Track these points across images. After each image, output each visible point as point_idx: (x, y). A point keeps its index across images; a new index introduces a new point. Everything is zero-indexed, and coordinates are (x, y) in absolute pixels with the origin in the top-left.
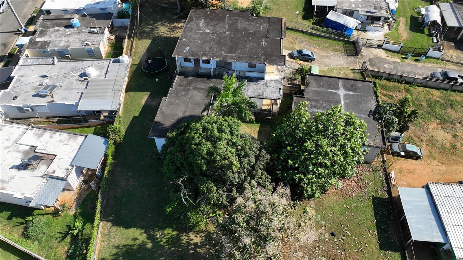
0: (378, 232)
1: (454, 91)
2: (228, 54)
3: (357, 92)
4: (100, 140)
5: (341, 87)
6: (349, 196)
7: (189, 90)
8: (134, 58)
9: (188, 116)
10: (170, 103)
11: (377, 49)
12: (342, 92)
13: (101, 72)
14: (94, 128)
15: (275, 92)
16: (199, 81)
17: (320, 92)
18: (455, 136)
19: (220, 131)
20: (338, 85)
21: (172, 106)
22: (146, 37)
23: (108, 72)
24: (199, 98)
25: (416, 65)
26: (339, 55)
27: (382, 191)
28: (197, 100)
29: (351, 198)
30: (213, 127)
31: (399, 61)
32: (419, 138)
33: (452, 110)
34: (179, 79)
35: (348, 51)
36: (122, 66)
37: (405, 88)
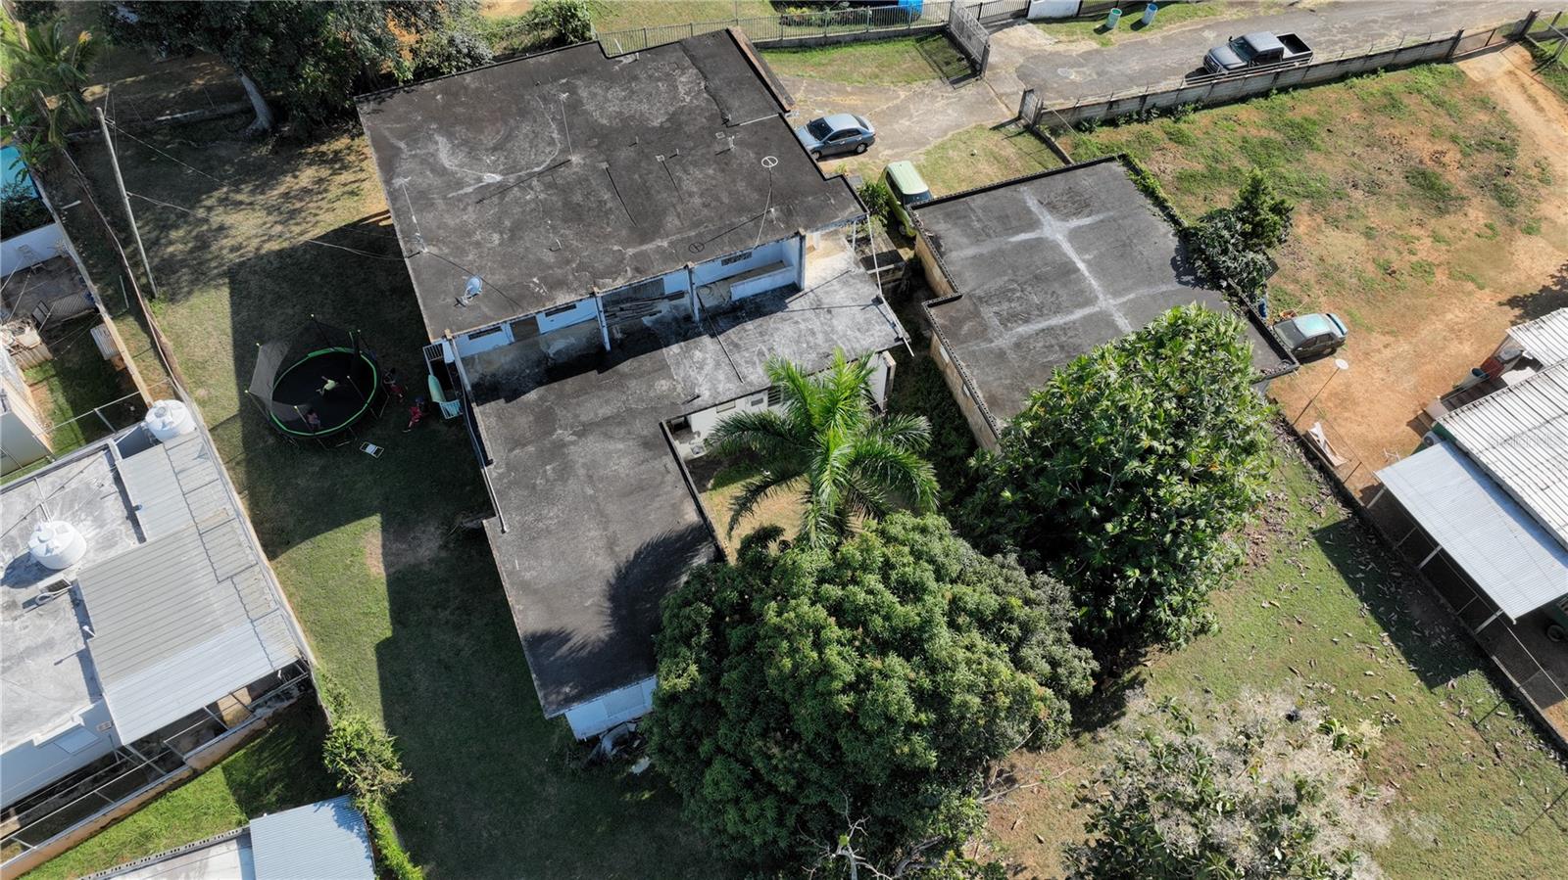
0: (1391, 636)
1: (1283, 90)
2: (644, 247)
3: (1098, 212)
4: (316, 820)
5: (1042, 213)
6: (1255, 564)
7: (561, 445)
8: (201, 392)
9: (637, 555)
10: (529, 537)
11: (1017, 27)
12: (1055, 230)
13: (99, 522)
14: (218, 769)
15: (868, 321)
16: (577, 394)
17: (993, 255)
18: (1369, 233)
19: (910, 591)
20: (1029, 211)
21: (544, 544)
22: (194, 282)
23: (137, 508)
24: (625, 461)
25: (1145, 42)
26: (928, 91)
27: (1323, 501)
28: (623, 472)
29: (1264, 570)
30: (870, 592)
31: (1095, 45)
32: (1297, 281)
33: (1316, 153)
34: (493, 420)
35: (944, 68)
36: (185, 455)
37: (1167, 133)
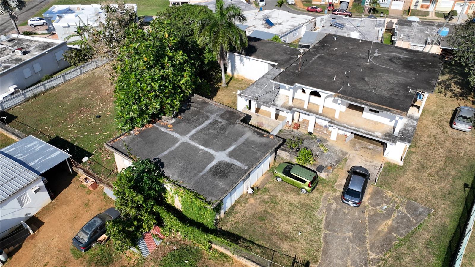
5: (231, 161)
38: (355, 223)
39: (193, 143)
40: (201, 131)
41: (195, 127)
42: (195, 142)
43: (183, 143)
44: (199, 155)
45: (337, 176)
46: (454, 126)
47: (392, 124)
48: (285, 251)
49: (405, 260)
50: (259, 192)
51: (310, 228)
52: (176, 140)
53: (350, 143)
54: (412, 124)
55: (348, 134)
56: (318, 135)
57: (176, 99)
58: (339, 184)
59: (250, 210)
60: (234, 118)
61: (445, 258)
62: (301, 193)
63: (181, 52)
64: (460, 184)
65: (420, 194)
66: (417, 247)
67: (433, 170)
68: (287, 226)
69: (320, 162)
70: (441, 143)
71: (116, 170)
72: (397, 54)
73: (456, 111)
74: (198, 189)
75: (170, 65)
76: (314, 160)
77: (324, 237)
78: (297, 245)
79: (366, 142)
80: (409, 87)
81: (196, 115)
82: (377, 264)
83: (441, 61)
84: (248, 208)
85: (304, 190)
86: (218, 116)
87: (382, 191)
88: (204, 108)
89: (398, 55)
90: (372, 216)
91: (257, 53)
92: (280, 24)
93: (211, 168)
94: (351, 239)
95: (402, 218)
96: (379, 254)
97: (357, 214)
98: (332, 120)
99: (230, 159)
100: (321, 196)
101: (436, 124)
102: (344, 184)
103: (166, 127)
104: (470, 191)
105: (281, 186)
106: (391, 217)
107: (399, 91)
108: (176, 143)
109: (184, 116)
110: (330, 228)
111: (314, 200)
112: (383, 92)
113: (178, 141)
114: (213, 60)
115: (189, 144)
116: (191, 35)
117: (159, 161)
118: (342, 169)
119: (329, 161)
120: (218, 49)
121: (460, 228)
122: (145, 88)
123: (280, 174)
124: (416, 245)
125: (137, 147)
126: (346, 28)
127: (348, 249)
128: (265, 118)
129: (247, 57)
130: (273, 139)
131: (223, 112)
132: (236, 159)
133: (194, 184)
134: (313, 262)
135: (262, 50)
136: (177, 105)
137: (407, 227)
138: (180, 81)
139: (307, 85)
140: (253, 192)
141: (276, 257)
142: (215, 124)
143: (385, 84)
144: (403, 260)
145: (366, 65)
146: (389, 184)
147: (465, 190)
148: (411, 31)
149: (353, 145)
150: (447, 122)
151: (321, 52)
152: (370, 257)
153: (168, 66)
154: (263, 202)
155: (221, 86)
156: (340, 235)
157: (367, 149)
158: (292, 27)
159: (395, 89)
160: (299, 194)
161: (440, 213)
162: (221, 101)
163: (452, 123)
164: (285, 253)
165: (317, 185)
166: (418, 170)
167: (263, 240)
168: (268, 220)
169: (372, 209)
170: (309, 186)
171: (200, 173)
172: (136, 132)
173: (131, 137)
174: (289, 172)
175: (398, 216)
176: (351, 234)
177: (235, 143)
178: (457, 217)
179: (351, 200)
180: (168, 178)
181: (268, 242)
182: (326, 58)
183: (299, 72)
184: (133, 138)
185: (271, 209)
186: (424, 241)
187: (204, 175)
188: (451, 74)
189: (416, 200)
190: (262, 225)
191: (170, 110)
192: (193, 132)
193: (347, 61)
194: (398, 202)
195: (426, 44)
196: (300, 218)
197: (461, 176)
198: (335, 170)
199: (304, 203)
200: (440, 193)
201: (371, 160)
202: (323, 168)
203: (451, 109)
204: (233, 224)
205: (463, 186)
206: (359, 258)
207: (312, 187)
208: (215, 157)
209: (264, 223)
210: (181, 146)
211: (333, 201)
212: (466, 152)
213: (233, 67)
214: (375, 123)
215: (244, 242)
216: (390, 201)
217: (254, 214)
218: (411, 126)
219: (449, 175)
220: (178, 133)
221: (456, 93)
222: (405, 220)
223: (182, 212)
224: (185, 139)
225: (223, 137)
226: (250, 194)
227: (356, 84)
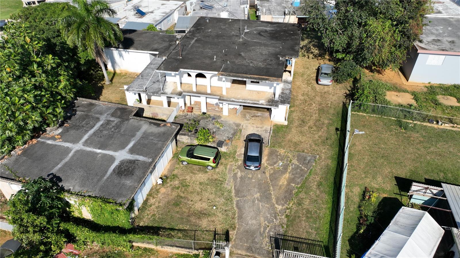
38: (259, 184)
39: (88, 149)
40: (94, 134)
41: (87, 131)
42: (90, 147)
43: (77, 152)
44: (98, 159)
45: (236, 147)
46: (319, 82)
47: (272, 91)
48: (205, 228)
49: (305, 203)
50: (168, 180)
51: (222, 200)
52: (68, 150)
53: (241, 115)
54: (287, 87)
55: (238, 107)
56: (212, 114)
57: (57, 107)
58: (239, 153)
59: (163, 199)
60: (127, 115)
61: (333, 192)
62: (208, 170)
63: (51, 56)
64: (333, 129)
65: (306, 145)
66: (312, 190)
67: (311, 123)
68: (201, 204)
69: (219, 137)
70: (313, 99)
71: (3, 199)
72: (263, 28)
73: (318, 70)
74: (104, 194)
75: (40, 71)
76: (213, 137)
77: (236, 204)
78: (214, 218)
79: (254, 110)
80: (279, 56)
81: (84, 119)
82: (285, 214)
83: (299, 29)
84: (161, 198)
85: (210, 167)
86: (109, 116)
87: (276, 151)
88: (92, 110)
89: (265, 28)
90: (272, 174)
91: (135, 45)
92: (152, 12)
93: (114, 169)
94: (259, 199)
95: (296, 170)
96: (284, 205)
97: (259, 176)
98: (220, 97)
99: (132, 156)
100: (226, 168)
101: (306, 83)
102: (243, 152)
103: (53, 138)
104: (341, 133)
105: (188, 169)
106: (287, 171)
107: (272, 60)
108: (69, 153)
109: (71, 122)
110: (239, 195)
111: (221, 173)
112: (259, 64)
113: (71, 150)
114: (90, 59)
115: (84, 151)
116: (58, 36)
117: (55, 176)
118: (239, 140)
119: (226, 135)
120: (92, 47)
121: (339, 165)
122: (17, 101)
123: (185, 158)
124: (311, 189)
125: (23, 168)
126: (215, 9)
127: (259, 209)
128: (158, 107)
129: (125, 50)
130: (170, 127)
131: (113, 111)
132: (138, 154)
133: (100, 190)
134: (232, 229)
135: (140, 40)
136: (60, 113)
137: (301, 176)
138: (57, 87)
139: (192, 69)
140: (163, 182)
141: (198, 236)
142: (107, 124)
143: (259, 57)
144: (304, 204)
145: (240, 41)
146: (279, 143)
147: (337, 134)
148: (270, 5)
149: (244, 116)
150: (314, 80)
151: (197, 35)
152: (278, 210)
153: (39, 73)
154: (174, 188)
155: (104, 84)
156: (250, 198)
157: (256, 116)
158: (164, 15)
159: (268, 59)
160: (206, 172)
161: (323, 157)
162: (109, 99)
163: (317, 80)
164: (205, 230)
165: (220, 159)
166: (300, 126)
167: (183, 224)
168: (183, 204)
169: (271, 168)
170: (214, 162)
171: (103, 177)
172: (18, 151)
173: (13, 158)
174: (193, 154)
175: (292, 169)
176: (258, 194)
177: (133, 138)
178: (336, 156)
179: (252, 165)
180: (69, 191)
181: (187, 225)
182: (203, 40)
183: (181, 58)
184: (17, 159)
185: (184, 193)
186: (316, 183)
187: (108, 178)
188: (308, 39)
189: (303, 152)
190: (178, 210)
191: (53, 120)
192: (86, 137)
193: (222, 40)
194: (290, 156)
195: (285, 15)
196: (212, 193)
197: (332, 123)
198: (234, 142)
199: (212, 179)
200: (320, 141)
201: (262, 126)
202: (222, 142)
203: (315, 68)
204: (150, 217)
205: (335, 131)
206: (269, 213)
207: (217, 163)
208: (116, 157)
209: (180, 208)
210: (75, 154)
211: (237, 170)
212: (332, 102)
213: (114, 63)
214: (258, 92)
215: (164, 232)
216: (283, 157)
217: (168, 202)
218: (287, 89)
219: (323, 124)
220: (68, 142)
221: (315, 54)
222: (298, 170)
223: (93, 221)
224: (79, 146)
225: (119, 135)
226: (160, 184)
227: (234, 60)
